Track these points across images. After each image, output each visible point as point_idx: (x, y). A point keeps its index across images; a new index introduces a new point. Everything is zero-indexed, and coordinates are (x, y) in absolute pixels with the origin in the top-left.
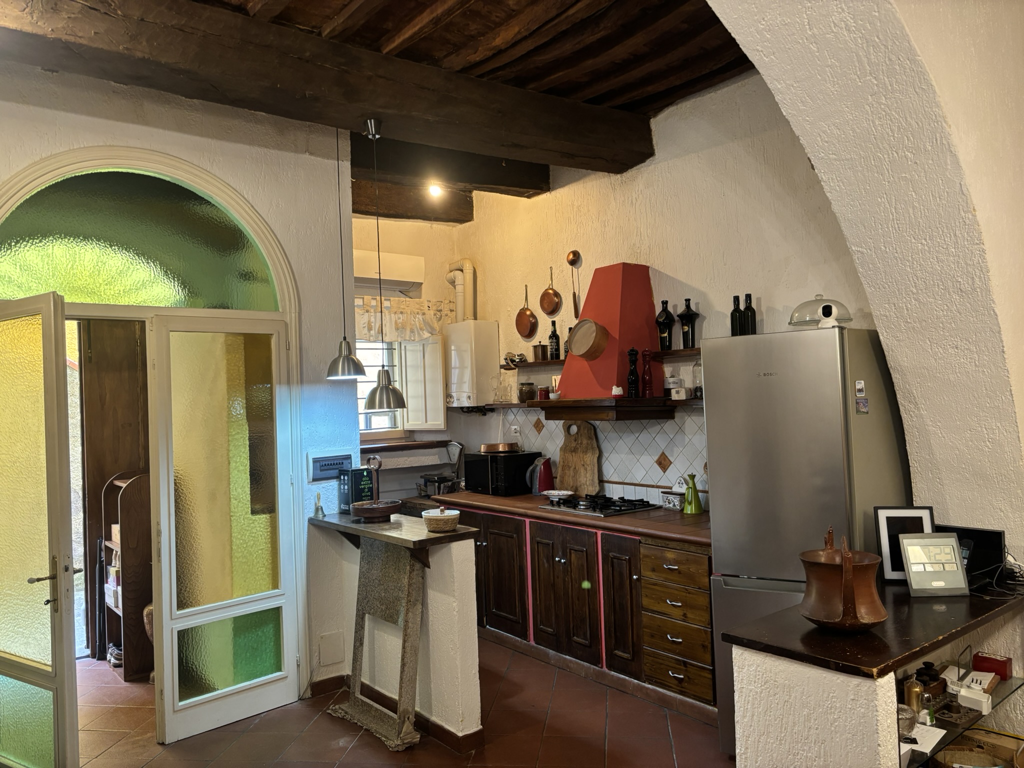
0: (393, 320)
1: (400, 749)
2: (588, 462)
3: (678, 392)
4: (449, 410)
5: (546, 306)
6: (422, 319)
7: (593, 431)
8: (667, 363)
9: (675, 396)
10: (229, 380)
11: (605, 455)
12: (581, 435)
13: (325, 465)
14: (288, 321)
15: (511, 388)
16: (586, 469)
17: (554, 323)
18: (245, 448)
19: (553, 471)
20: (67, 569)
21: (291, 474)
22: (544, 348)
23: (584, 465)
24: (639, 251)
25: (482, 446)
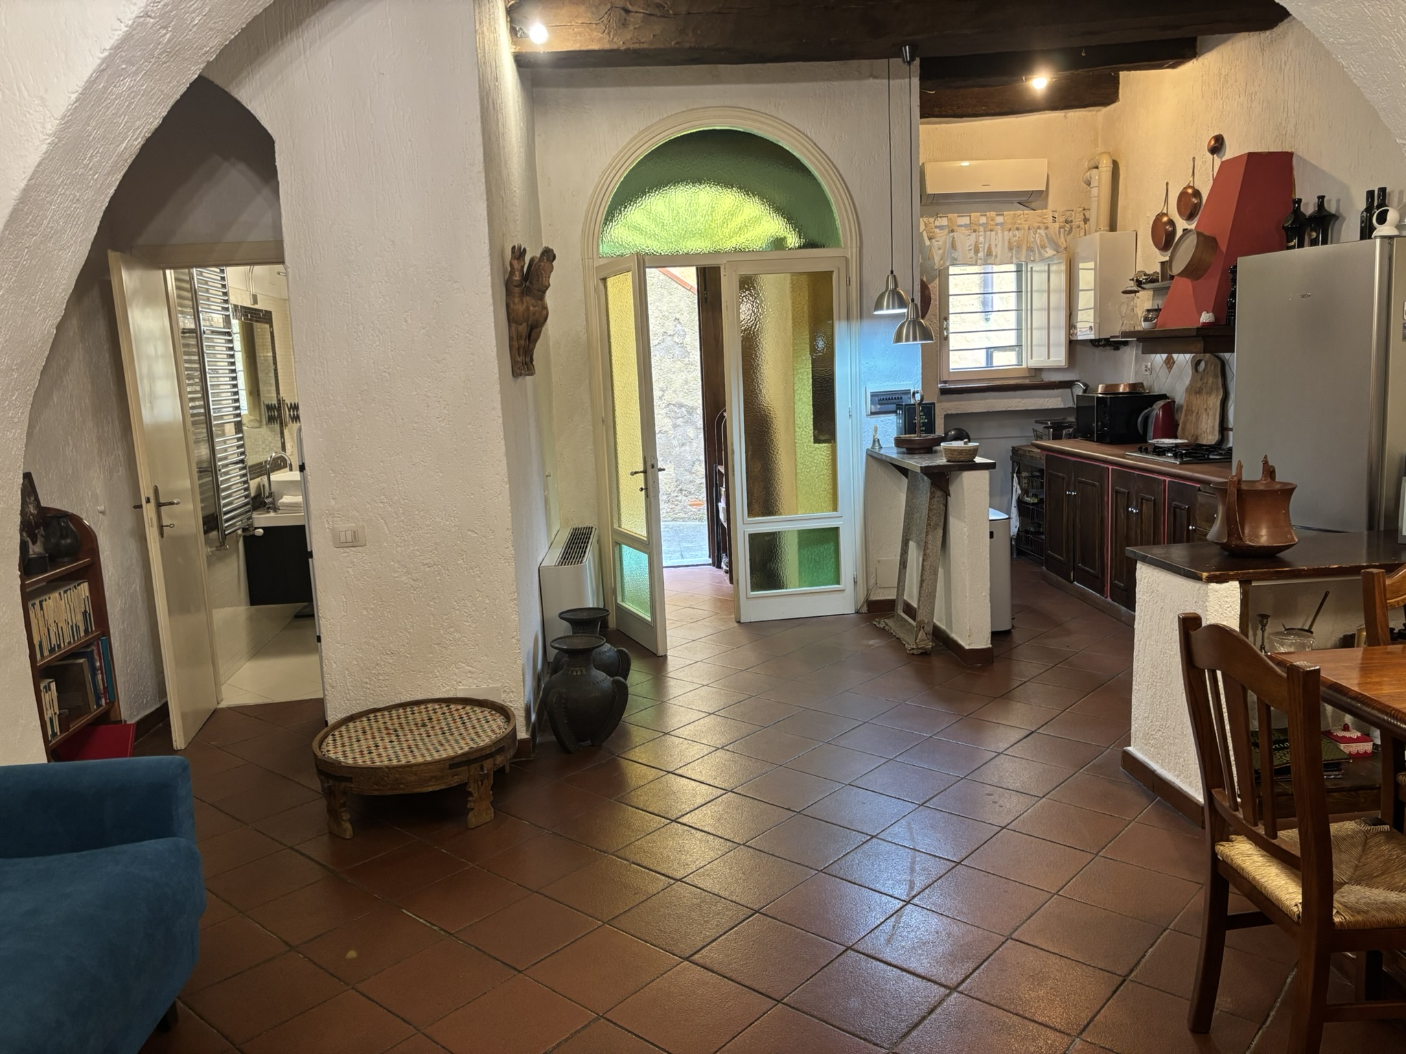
0: (1007, 238)
1: (915, 652)
2: (1211, 405)
4: (1073, 345)
5: (1183, 210)
6: (1044, 235)
7: (1219, 367)
10: (793, 319)
12: (1208, 373)
13: (883, 399)
14: (849, 256)
16: (1208, 414)
18: (808, 381)
19: (1176, 414)
20: (653, 466)
21: (850, 406)
23: (1206, 410)
24: (1284, 133)
25: (1100, 386)
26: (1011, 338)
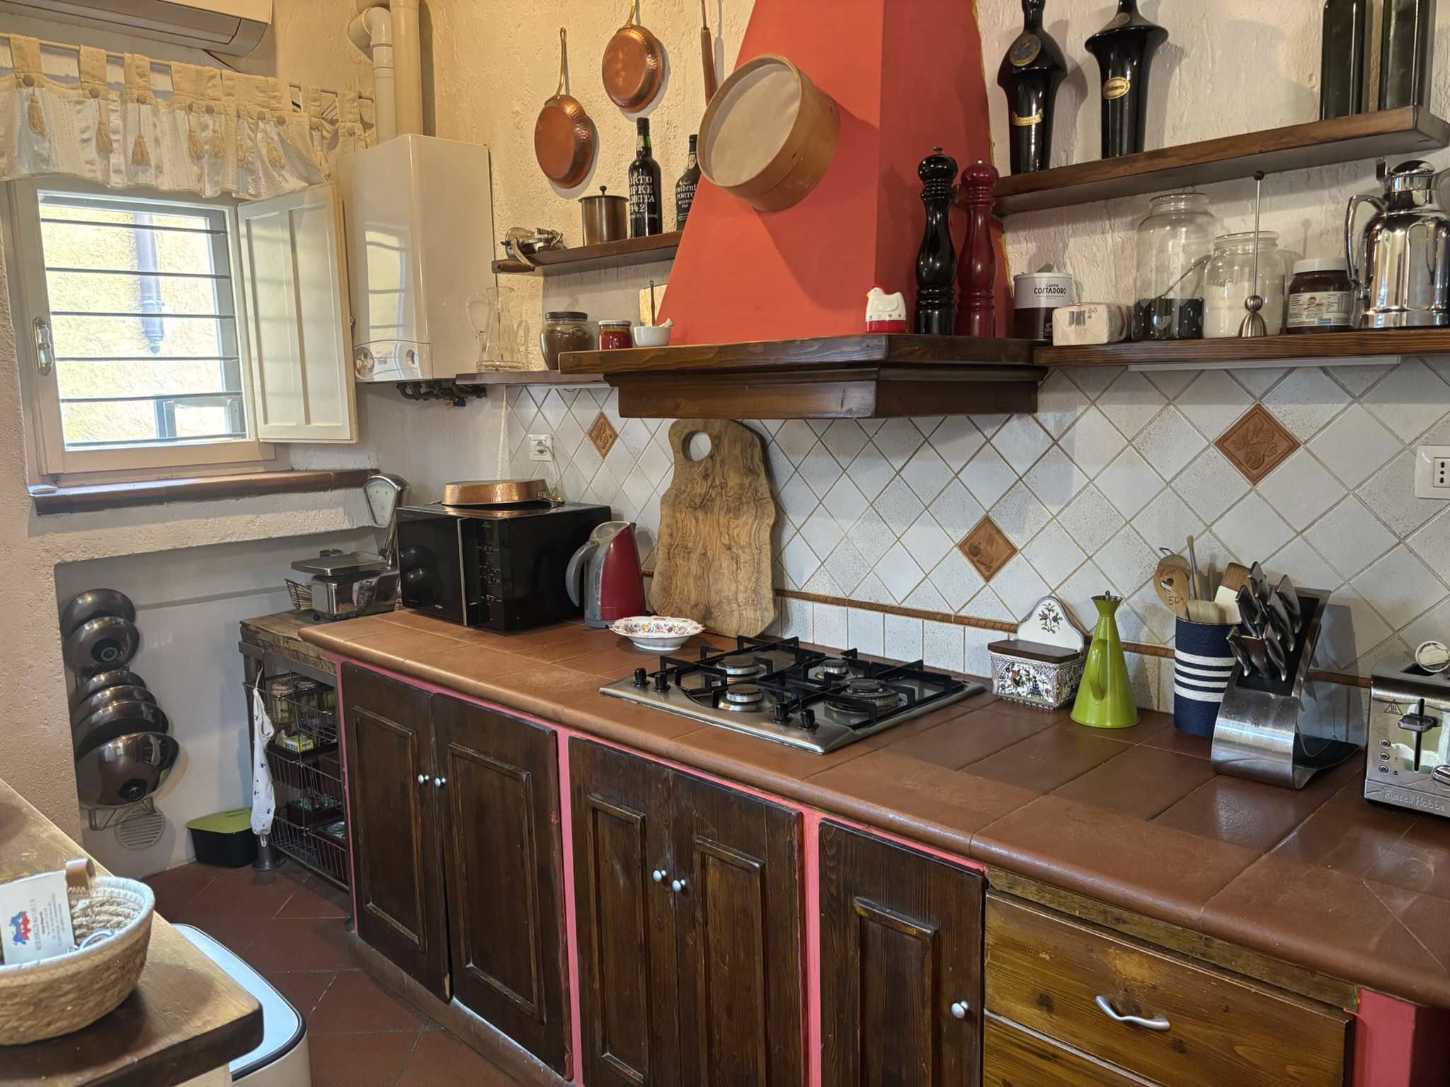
2: (743, 540)
3: (1078, 319)
4: (364, 392)
5: (620, 82)
6: (276, 138)
7: (758, 451)
8: (1015, 230)
9: (1065, 333)
11: (794, 518)
12: (722, 461)
15: (527, 331)
16: (736, 559)
17: (643, 126)
19: (642, 555)
22: (615, 203)
23: (729, 548)
25: (449, 489)
26: (212, 379)
